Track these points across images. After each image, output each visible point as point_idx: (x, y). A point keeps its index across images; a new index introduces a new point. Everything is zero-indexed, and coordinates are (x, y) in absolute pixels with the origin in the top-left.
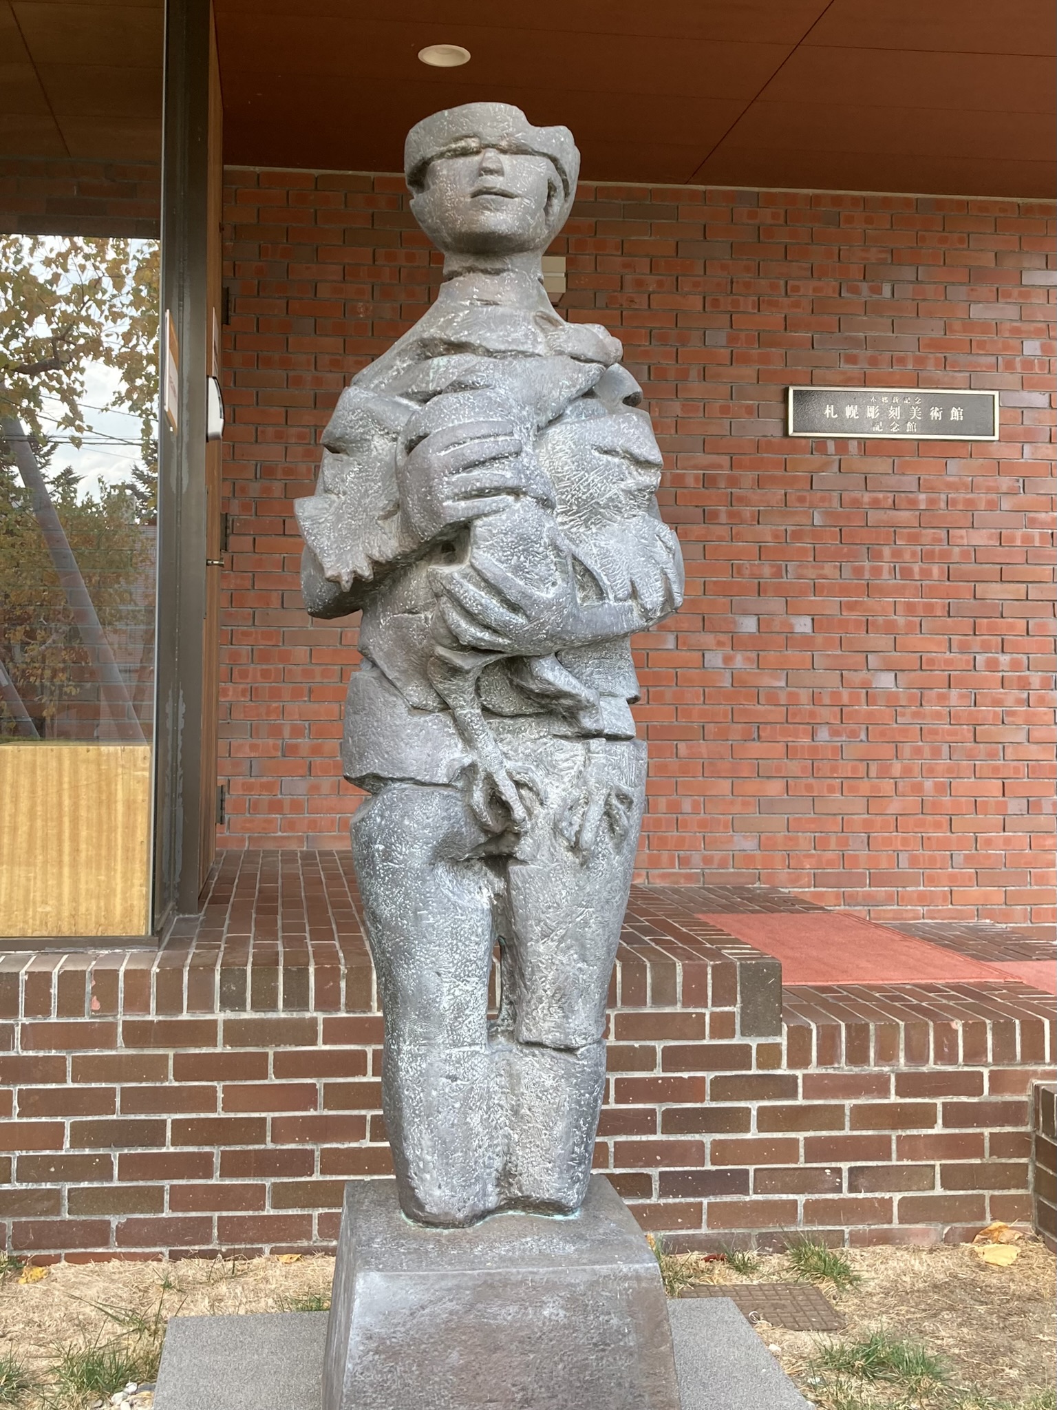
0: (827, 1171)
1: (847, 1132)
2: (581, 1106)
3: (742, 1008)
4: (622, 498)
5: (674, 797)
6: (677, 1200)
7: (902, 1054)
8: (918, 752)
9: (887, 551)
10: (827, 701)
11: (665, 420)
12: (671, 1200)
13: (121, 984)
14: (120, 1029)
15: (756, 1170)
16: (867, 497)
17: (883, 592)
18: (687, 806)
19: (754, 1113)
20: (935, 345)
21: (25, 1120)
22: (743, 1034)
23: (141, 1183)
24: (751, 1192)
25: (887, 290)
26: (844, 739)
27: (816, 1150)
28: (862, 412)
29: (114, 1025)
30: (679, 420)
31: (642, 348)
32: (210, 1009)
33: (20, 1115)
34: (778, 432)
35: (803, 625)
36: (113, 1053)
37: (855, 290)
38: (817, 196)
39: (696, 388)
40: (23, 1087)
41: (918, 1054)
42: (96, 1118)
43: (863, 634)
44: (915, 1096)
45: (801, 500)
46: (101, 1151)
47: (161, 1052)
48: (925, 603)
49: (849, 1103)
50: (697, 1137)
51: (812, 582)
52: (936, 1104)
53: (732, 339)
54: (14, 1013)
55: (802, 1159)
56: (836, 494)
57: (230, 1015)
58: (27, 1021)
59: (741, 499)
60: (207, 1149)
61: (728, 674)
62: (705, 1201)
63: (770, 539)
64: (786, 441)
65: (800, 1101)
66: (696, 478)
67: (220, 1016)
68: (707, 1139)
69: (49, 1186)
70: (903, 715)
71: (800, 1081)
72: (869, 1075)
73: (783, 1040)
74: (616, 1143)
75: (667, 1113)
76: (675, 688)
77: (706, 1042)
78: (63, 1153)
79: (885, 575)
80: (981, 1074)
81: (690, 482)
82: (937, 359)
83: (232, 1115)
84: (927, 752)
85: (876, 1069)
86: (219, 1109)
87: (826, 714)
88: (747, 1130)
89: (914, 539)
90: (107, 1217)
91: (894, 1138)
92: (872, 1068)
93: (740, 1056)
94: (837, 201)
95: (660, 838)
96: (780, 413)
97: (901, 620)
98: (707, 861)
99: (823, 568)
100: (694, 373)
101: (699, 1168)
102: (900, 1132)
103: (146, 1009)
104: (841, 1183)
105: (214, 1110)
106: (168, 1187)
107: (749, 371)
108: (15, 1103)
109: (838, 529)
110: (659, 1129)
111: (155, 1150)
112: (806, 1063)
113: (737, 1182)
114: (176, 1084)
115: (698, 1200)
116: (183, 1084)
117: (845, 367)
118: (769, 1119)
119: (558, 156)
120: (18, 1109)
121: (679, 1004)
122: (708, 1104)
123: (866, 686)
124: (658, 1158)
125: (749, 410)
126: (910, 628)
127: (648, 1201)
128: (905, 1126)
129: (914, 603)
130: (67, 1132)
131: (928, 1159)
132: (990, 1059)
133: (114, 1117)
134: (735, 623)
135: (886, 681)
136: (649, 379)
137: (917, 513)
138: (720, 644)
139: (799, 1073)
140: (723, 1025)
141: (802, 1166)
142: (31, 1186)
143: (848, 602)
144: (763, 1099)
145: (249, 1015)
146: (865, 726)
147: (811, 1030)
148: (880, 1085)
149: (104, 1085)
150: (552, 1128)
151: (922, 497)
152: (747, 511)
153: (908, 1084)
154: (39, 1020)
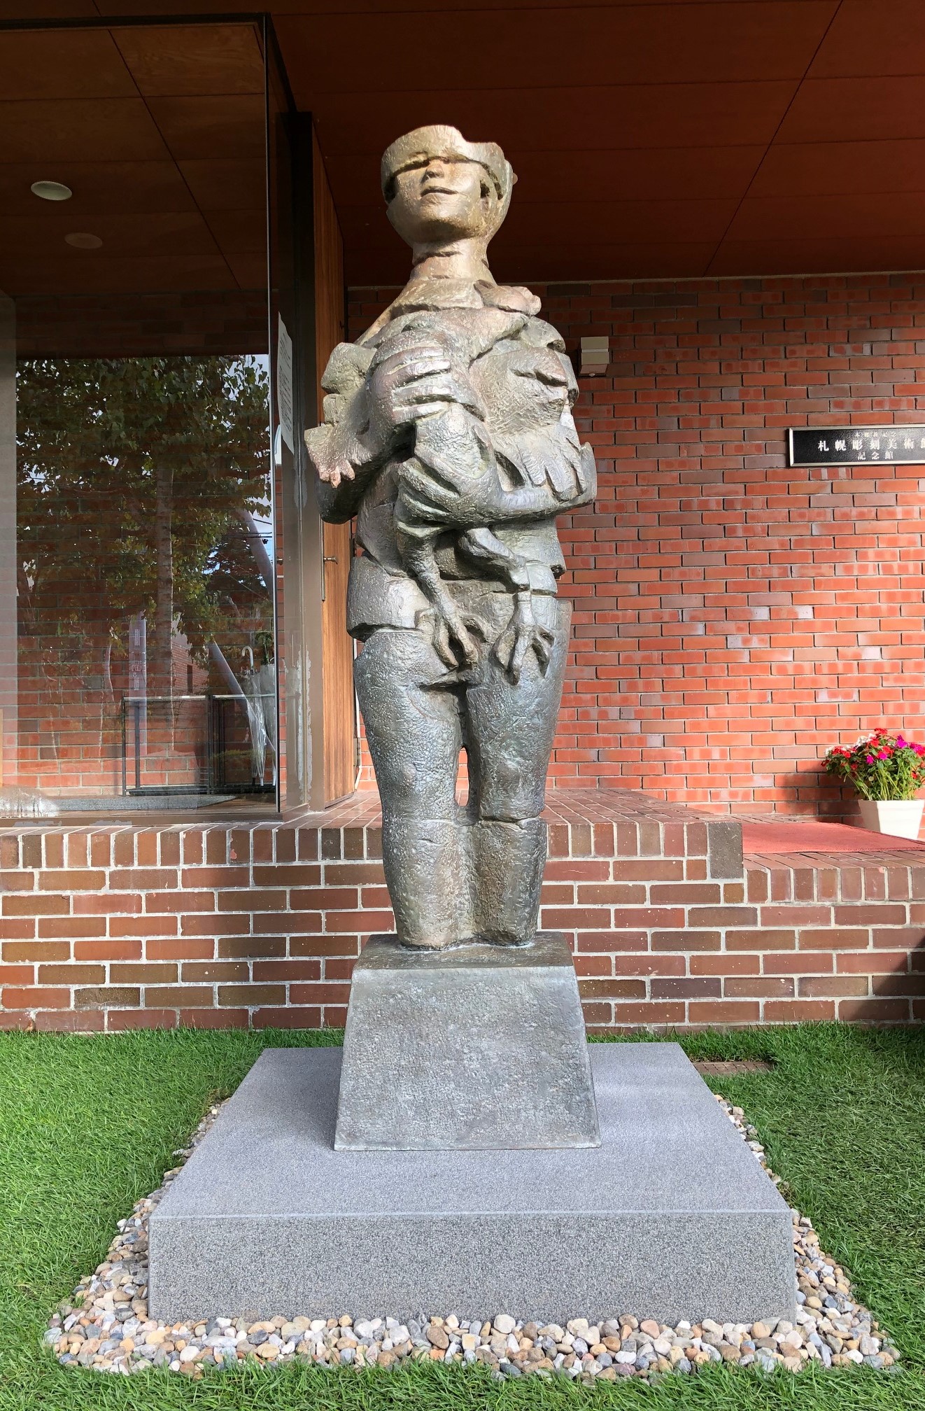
0: (782, 980)
1: (797, 951)
2: (524, 863)
3: (711, 857)
4: (537, 409)
5: (706, 747)
6: (665, 1001)
7: (839, 893)
8: (900, 708)
9: (871, 552)
10: (825, 670)
11: (692, 459)
12: (660, 1001)
13: (251, 840)
14: (251, 872)
15: (726, 979)
16: (855, 511)
17: (870, 584)
18: (716, 755)
19: (723, 936)
20: (907, 390)
21: (187, 938)
22: (713, 877)
23: (269, 983)
24: (722, 995)
25: (867, 349)
26: (840, 699)
27: (773, 964)
28: (848, 445)
29: (248, 869)
30: (703, 458)
31: (673, 404)
32: (316, 859)
33: (182, 934)
34: (782, 464)
35: (805, 613)
36: (248, 889)
37: (842, 351)
38: (808, 280)
39: (715, 432)
40: (185, 914)
41: (851, 892)
42: (237, 936)
43: (854, 618)
44: (851, 924)
45: (802, 516)
46: (241, 960)
47: (281, 888)
48: (903, 592)
49: (797, 929)
50: (679, 953)
51: (812, 579)
52: (868, 930)
53: (743, 394)
54: (177, 862)
55: (762, 971)
56: (830, 510)
57: (329, 862)
58: (186, 867)
59: (753, 517)
60: (316, 959)
61: (747, 652)
62: (687, 1001)
63: (777, 547)
64: (789, 471)
65: (759, 927)
66: (718, 502)
67: (322, 863)
68: (687, 955)
69: (205, 984)
70: (887, 679)
71: (759, 912)
72: (814, 907)
73: (744, 881)
74: (617, 957)
75: (655, 935)
76: (705, 664)
77: (685, 882)
78: (213, 961)
79: (871, 572)
80: (904, 908)
81: (713, 506)
82: (909, 401)
83: (333, 934)
84: (907, 710)
85: (820, 903)
86: (323, 930)
87: (824, 680)
88: (718, 948)
89: (893, 543)
90: (246, 1007)
91: (834, 956)
92: (816, 903)
93: (711, 893)
94: (824, 281)
95: (695, 779)
96: (783, 449)
97: (884, 606)
98: (733, 795)
99: (820, 568)
100: (714, 421)
101: (681, 977)
102: (840, 952)
103: (270, 859)
104: (793, 990)
105: (320, 931)
106: (288, 986)
107: (758, 419)
108: (179, 926)
109: (832, 537)
110: (649, 947)
111: (279, 959)
112: (764, 898)
113: (712, 988)
114: (292, 912)
115: (682, 1000)
116: (297, 911)
117: (834, 410)
118: (734, 940)
119: (489, 164)
120: (181, 930)
121: (662, 854)
122: (687, 929)
123: (857, 658)
124: (650, 968)
125: (758, 448)
126: (891, 611)
127: (643, 1001)
128: (842, 946)
129: (894, 593)
130: (216, 946)
131: (862, 972)
132: (911, 896)
133: (249, 936)
134: (751, 613)
135: (872, 654)
136: (679, 428)
137: (896, 522)
138: (739, 629)
139: (758, 906)
140: (697, 869)
141: (762, 976)
142: (192, 984)
143: (841, 593)
144: (730, 925)
145: (342, 862)
146: (857, 690)
147: (766, 874)
148: (823, 916)
149: (241, 913)
150: (503, 879)
151: (899, 509)
152: (759, 526)
153: (845, 914)
154: (195, 866)
